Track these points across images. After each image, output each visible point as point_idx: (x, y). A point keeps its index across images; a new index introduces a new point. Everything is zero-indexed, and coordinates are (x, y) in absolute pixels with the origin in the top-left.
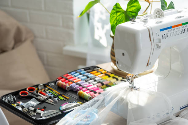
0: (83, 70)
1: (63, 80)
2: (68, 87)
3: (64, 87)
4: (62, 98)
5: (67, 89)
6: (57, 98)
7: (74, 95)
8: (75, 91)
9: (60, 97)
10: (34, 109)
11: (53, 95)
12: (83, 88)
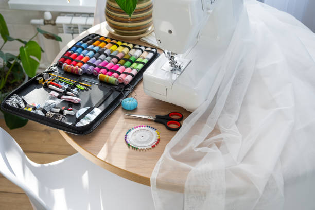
0: (82, 42)
1: (68, 61)
2: (81, 71)
3: (76, 71)
4: (83, 88)
5: (80, 74)
6: (76, 88)
7: (92, 80)
8: (90, 73)
9: (79, 86)
10: (60, 111)
11: (68, 85)
12: (101, 69)
